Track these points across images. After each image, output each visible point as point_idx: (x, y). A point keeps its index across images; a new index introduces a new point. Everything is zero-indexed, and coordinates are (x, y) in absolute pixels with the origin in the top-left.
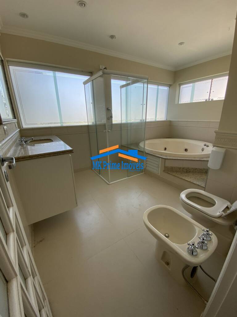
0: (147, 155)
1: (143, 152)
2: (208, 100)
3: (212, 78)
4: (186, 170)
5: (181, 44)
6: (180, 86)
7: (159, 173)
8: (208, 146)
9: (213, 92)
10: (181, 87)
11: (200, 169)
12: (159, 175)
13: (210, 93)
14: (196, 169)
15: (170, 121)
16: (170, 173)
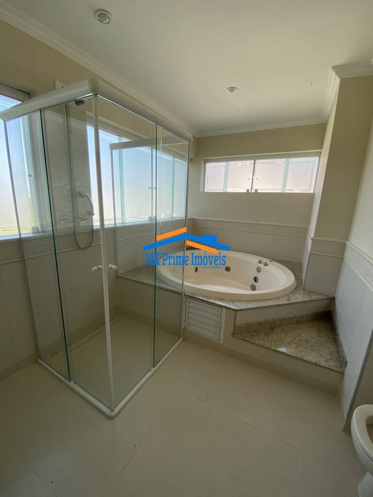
0: (188, 300)
1: (182, 294)
2: (250, 191)
3: (255, 158)
4: (270, 324)
5: (232, 89)
6: (205, 164)
7: (222, 338)
8: (266, 265)
9: (257, 179)
10: (207, 164)
11: (289, 319)
12: (222, 342)
13: (253, 180)
14: (284, 319)
15: (194, 219)
16: (249, 340)
